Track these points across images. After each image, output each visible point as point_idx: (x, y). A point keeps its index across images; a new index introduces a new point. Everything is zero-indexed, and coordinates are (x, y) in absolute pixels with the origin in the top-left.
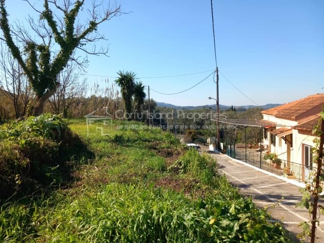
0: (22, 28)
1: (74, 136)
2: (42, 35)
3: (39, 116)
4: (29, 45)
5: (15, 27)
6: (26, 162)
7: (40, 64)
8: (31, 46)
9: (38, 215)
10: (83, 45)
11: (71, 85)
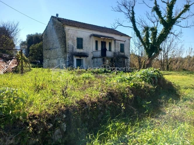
0: (142, 20)
1: (167, 83)
2: (153, 21)
3: (146, 70)
4: (145, 29)
5: (139, 20)
6: (131, 96)
7: (151, 39)
8: (147, 29)
9: (131, 131)
10: (179, 22)
11: (172, 50)
